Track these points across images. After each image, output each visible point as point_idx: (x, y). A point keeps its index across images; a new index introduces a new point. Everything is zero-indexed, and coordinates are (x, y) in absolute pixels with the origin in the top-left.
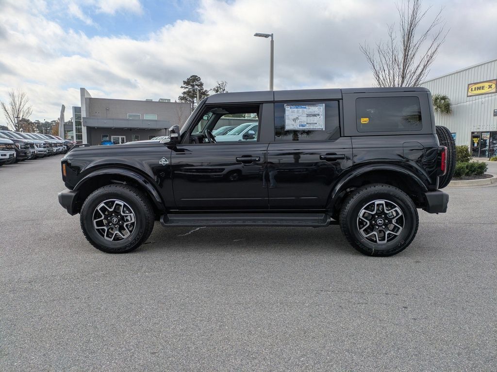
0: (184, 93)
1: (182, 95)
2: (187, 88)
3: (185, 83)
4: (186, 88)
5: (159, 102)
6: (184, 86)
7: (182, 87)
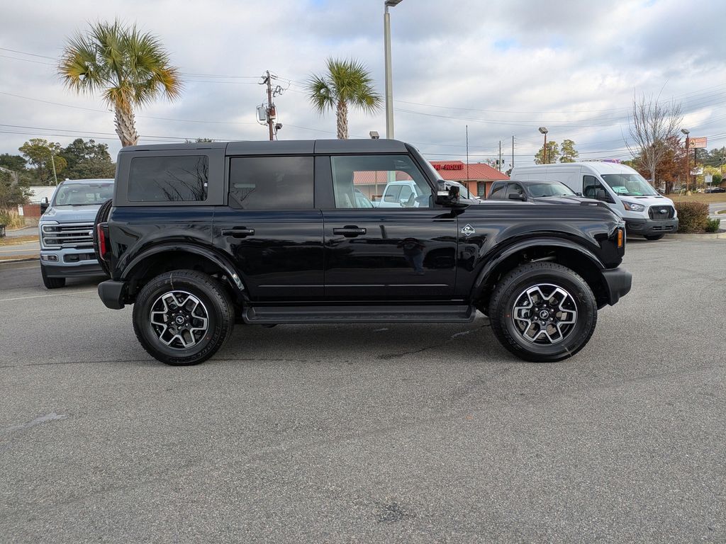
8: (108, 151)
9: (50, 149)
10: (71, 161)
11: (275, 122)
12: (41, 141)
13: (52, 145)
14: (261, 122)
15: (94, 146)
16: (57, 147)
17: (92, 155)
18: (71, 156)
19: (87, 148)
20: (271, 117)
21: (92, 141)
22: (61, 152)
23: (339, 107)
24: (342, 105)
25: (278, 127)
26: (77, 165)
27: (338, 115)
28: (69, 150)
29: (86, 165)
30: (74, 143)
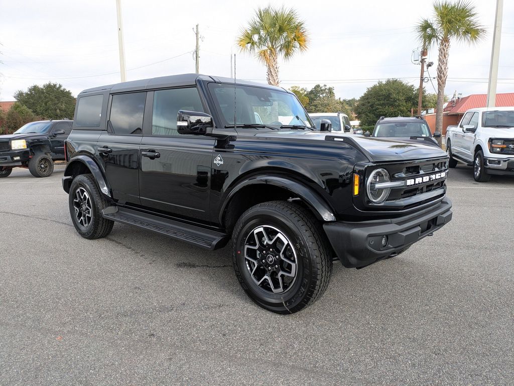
8: (334, 91)
9: (301, 92)
10: (312, 99)
11: (427, 61)
12: (296, 87)
13: (302, 89)
14: (415, 62)
15: (326, 89)
16: (305, 91)
17: (324, 95)
18: (312, 96)
19: (322, 90)
20: (424, 57)
21: (325, 86)
22: (307, 94)
23: (442, 44)
24: (446, 40)
25: (430, 65)
26: (315, 102)
27: (440, 50)
28: (311, 92)
29: (319, 101)
30: (315, 88)
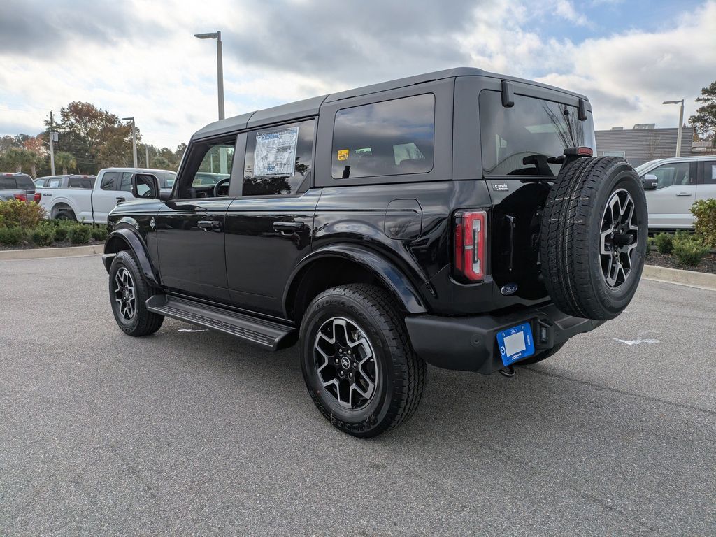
0: (702, 110)
1: (697, 114)
2: (708, 100)
3: (705, 91)
4: (705, 100)
5: (634, 130)
6: (704, 97)
7: (698, 100)
